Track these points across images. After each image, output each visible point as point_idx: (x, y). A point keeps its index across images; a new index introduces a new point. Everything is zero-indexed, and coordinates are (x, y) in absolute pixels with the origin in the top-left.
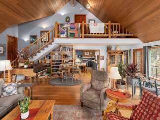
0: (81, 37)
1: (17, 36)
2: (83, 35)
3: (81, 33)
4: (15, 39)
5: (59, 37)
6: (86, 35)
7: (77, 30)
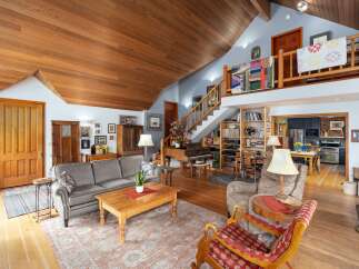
0: (276, 86)
1: (177, 101)
2: (281, 81)
3: (276, 78)
4: (175, 105)
5: (229, 94)
6: (287, 80)
7: (266, 73)
